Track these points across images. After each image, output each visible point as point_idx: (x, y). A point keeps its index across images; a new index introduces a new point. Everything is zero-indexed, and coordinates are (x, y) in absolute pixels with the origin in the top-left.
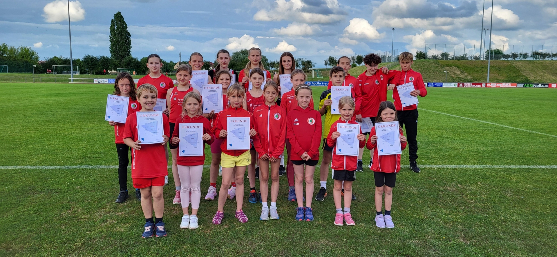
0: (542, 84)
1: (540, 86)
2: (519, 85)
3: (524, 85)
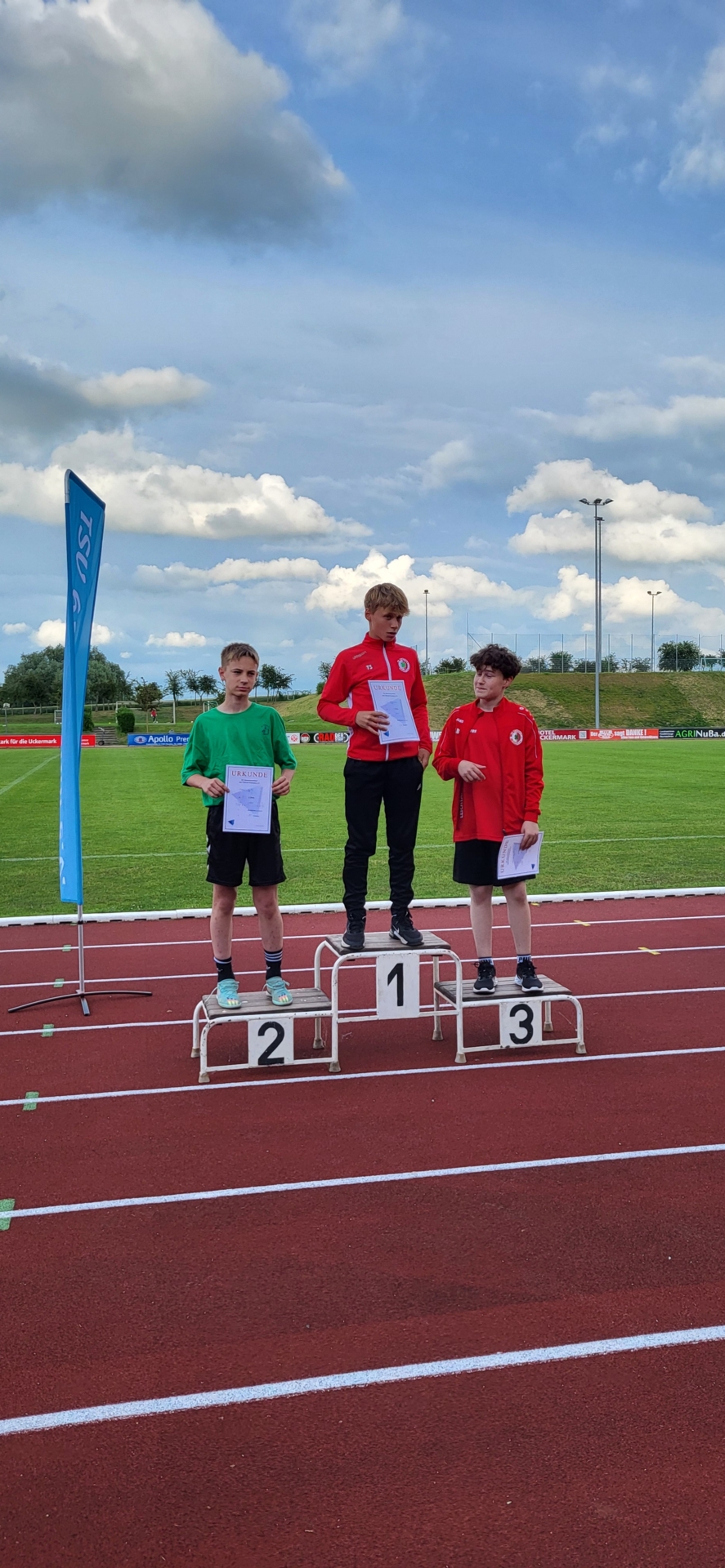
0: (715, 730)
1: (711, 732)
2: (664, 733)
3: (675, 734)
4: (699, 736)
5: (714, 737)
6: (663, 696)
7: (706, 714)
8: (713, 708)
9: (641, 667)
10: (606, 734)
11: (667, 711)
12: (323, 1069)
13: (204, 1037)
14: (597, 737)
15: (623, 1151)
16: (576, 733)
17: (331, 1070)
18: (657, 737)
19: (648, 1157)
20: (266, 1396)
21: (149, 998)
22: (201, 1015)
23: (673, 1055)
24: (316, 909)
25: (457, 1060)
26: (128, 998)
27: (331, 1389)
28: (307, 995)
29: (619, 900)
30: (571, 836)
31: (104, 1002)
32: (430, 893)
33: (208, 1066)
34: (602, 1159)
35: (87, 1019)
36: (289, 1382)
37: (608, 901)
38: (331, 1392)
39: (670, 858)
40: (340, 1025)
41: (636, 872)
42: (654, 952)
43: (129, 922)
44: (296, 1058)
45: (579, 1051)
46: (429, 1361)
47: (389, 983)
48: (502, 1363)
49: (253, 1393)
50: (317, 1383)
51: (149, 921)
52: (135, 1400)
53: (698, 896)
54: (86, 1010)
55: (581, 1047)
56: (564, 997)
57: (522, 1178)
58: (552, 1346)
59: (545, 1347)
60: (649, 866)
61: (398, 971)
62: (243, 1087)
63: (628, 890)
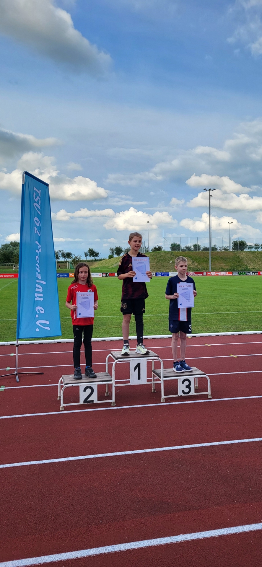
0: (253, 272)
1: (251, 273)
2: (234, 273)
3: (238, 273)
4: (247, 274)
5: (252, 275)
6: (234, 260)
7: (249, 266)
8: (252, 264)
9: (226, 249)
10: (213, 274)
11: (235, 265)
12: (109, 405)
13: (62, 392)
14: (210, 275)
15: (228, 440)
16: (202, 273)
17: (112, 405)
18: (232, 275)
19: (239, 443)
20: (83, 556)
21: (42, 375)
22: (61, 382)
23: (246, 399)
24: (107, 339)
25: (162, 401)
26: (34, 375)
27: (110, 552)
28: (103, 375)
29: (221, 336)
30: (202, 311)
31: (24, 377)
32: (150, 333)
33: (64, 404)
34: (220, 444)
35: (18, 384)
36: (92, 549)
37: (217, 336)
38: (110, 554)
39: (240, 320)
40: (115, 387)
41: (228, 325)
42: (235, 356)
43: (36, 344)
44: (98, 400)
45: (209, 397)
46: (152, 539)
47: (135, 371)
48: (183, 540)
49: (77, 554)
50: (104, 549)
51: (44, 344)
52: (27, 558)
53: (251, 334)
54: (18, 380)
55: (210, 395)
56: (203, 376)
57: (188, 452)
58: (204, 531)
59: (201, 532)
60: (232, 323)
61: (138, 366)
62: (77, 412)
63: (224, 332)
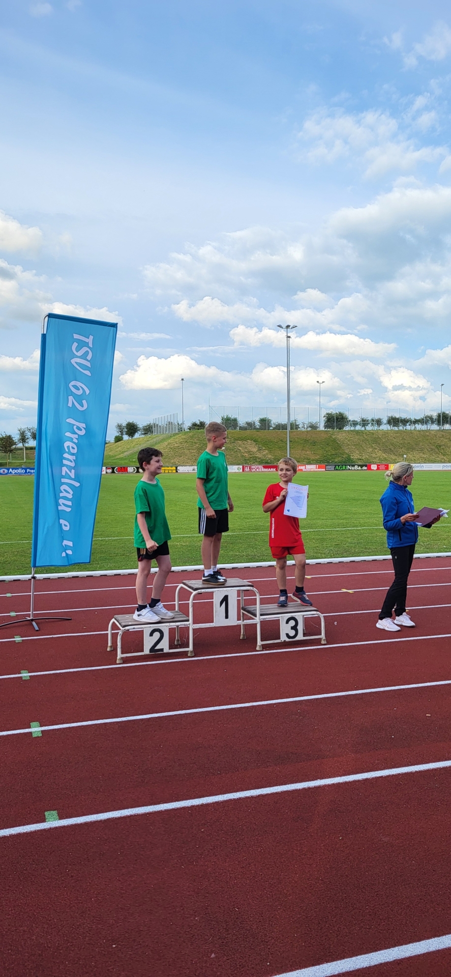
0: (359, 466)
1: (356, 467)
2: (328, 467)
3: (335, 467)
4: (349, 469)
5: (358, 470)
6: (328, 445)
7: (353, 456)
8: (357, 452)
9: (313, 427)
11: (330, 454)
12: (185, 654)
13: (119, 638)
15: (358, 690)
17: (189, 655)
18: (324, 470)
19: (371, 692)
21: (70, 621)
25: (258, 648)
26: (58, 621)
33: (122, 654)
40: (194, 630)
42: (350, 591)
44: (170, 649)
45: (323, 642)
47: (221, 605)
50: (233, 796)
54: (37, 628)
56: (315, 612)
57: (309, 704)
61: (225, 599)
63: (328, 558)
